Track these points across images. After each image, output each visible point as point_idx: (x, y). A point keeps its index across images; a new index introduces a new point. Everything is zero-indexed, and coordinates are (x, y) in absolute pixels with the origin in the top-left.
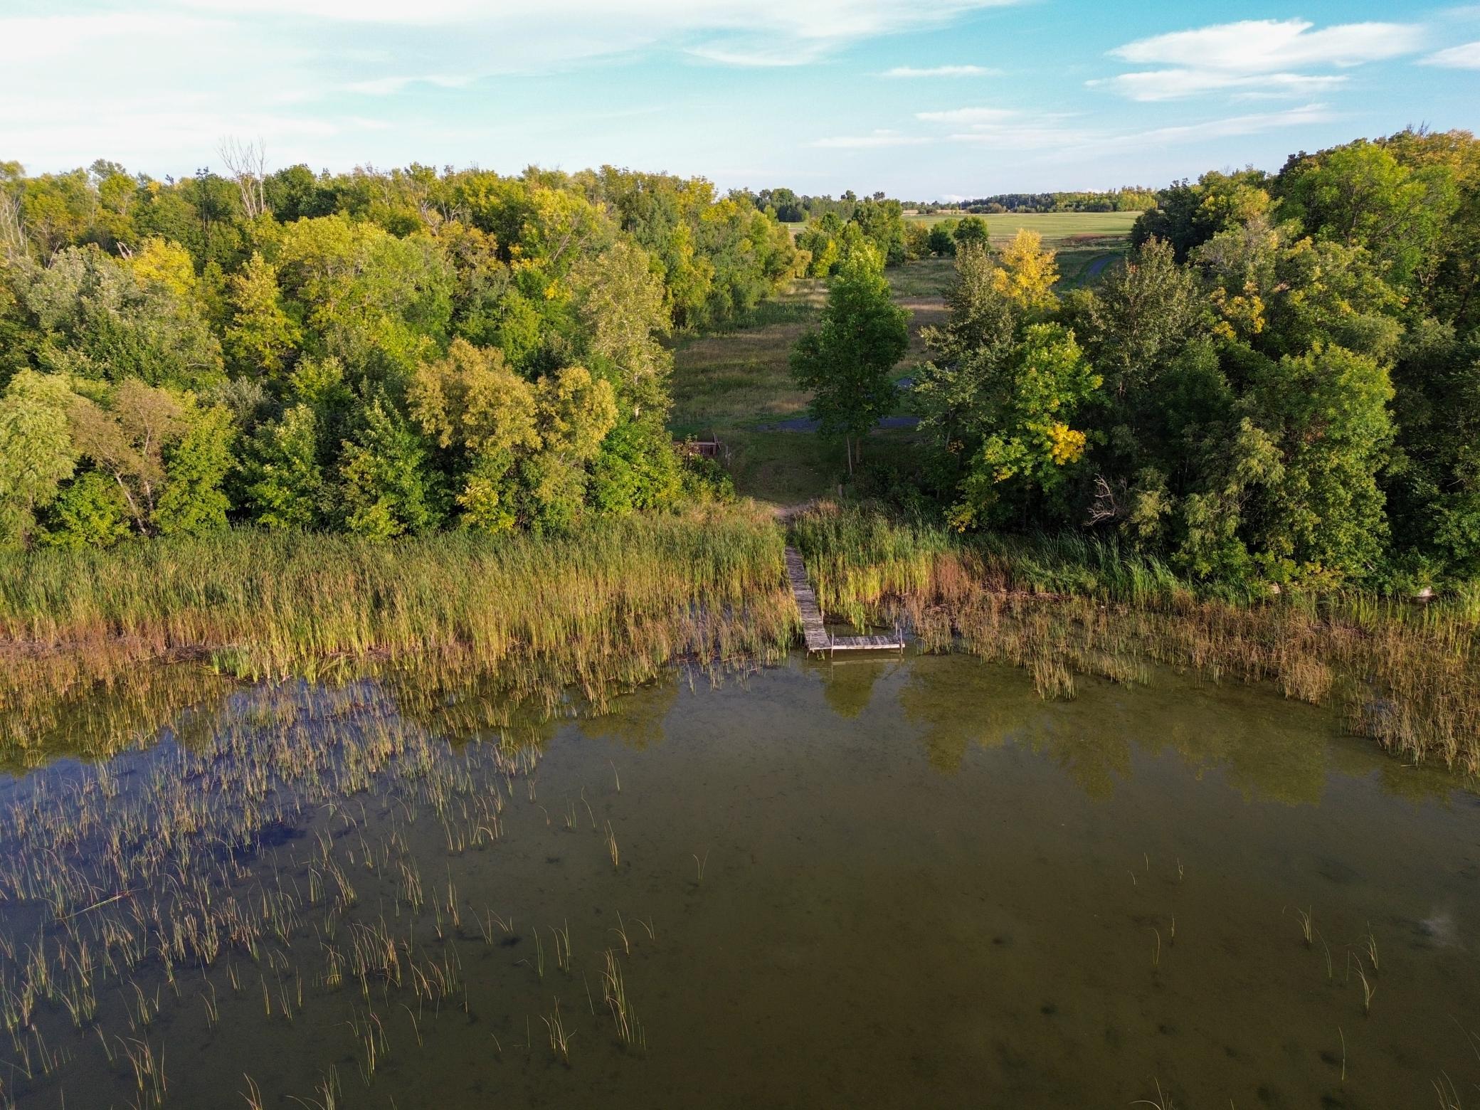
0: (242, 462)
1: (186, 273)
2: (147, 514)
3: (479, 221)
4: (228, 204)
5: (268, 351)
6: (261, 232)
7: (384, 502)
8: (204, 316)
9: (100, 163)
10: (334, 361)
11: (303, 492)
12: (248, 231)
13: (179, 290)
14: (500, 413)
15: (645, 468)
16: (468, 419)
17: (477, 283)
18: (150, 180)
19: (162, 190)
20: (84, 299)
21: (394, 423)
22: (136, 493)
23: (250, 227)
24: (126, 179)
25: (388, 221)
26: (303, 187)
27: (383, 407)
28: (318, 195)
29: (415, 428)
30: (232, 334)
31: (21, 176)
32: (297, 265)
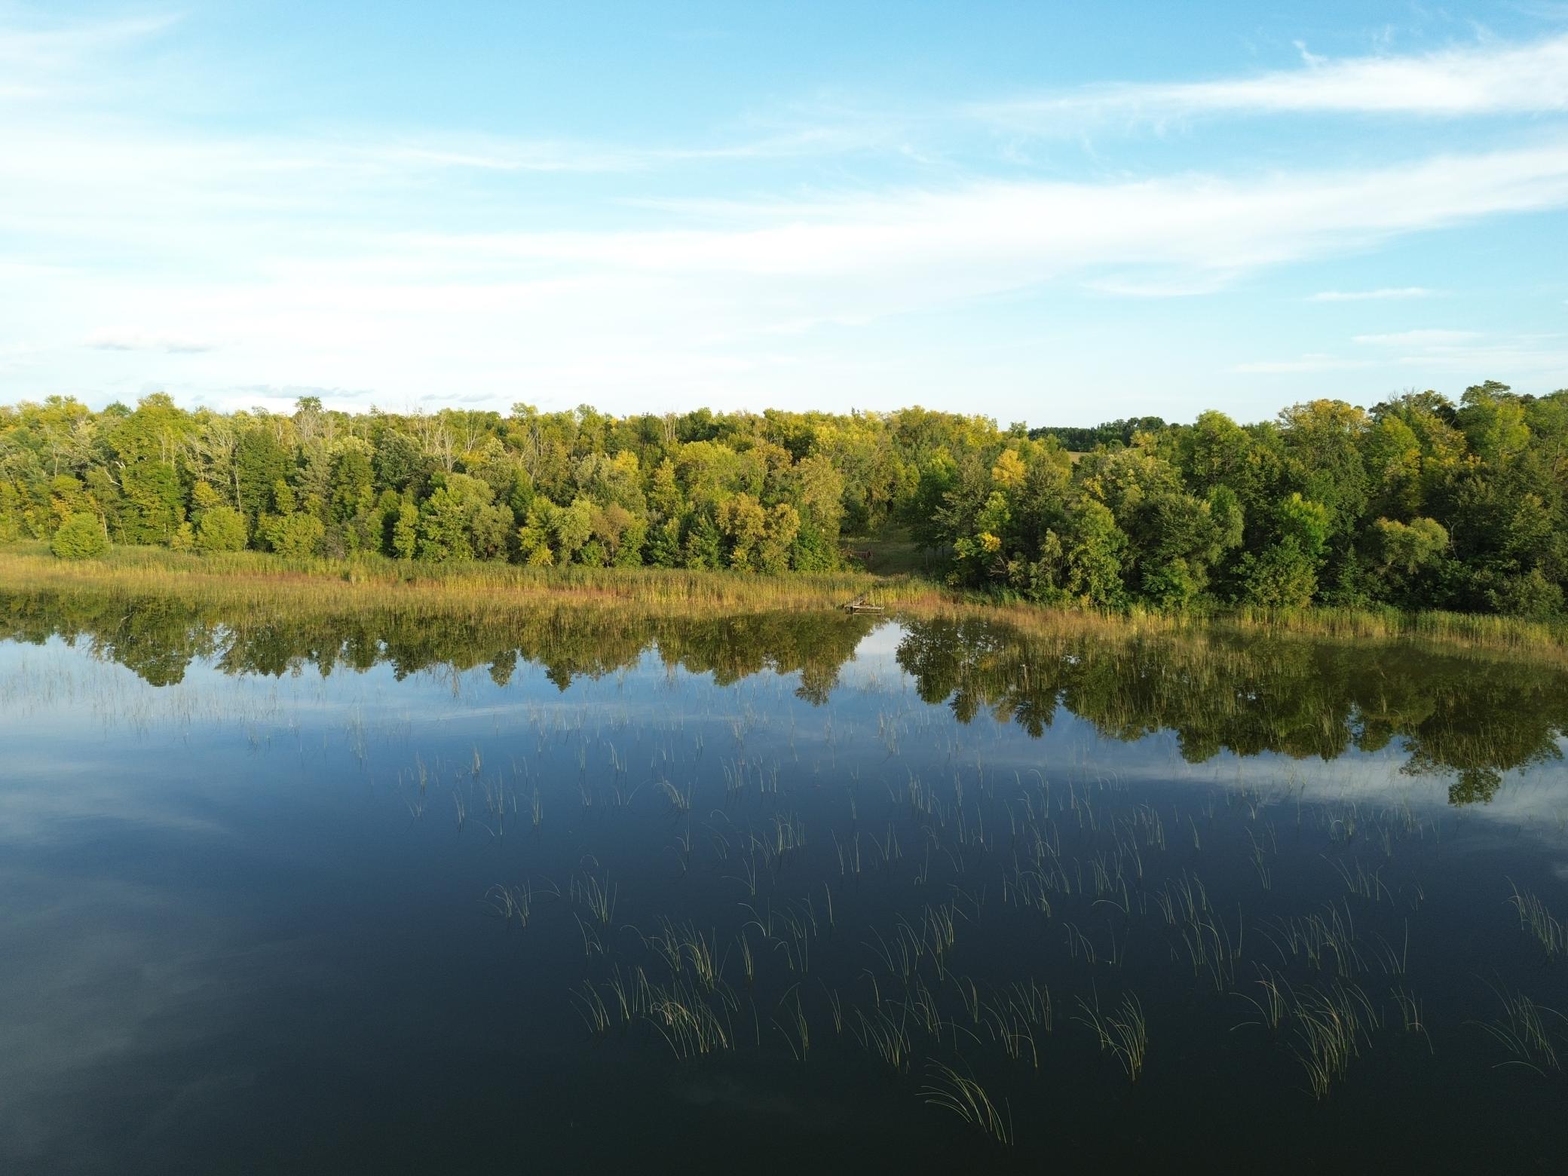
0: (649, 541)
1: (635, 467)
2: (610, 559)
3: (787, 445)
4: (657, 434)
5: (666, 504)
6: (671, 449)
7: (701, 558)
8: (641, 486)
9: (582, 406)
10: (692, 503)
11: (671, 554)
12: (665, 448)
13: (632, 474)
14: (748, 520)
15: (821, 556)
16: (737, 522)
17: (779, 478)
18: (611, 417)
19: (619, 425)
20: (595, 476)
21: (709, 524)
22: (609, 551)
23: (666, 447)
24: (599, 418)
25: (736, 444)
26: (702, 423)
27: (706, 518)
28: (709, 428)
29: (717, 527)
30: (651, 495)
31: (535, 414)
32: (685, 465)
